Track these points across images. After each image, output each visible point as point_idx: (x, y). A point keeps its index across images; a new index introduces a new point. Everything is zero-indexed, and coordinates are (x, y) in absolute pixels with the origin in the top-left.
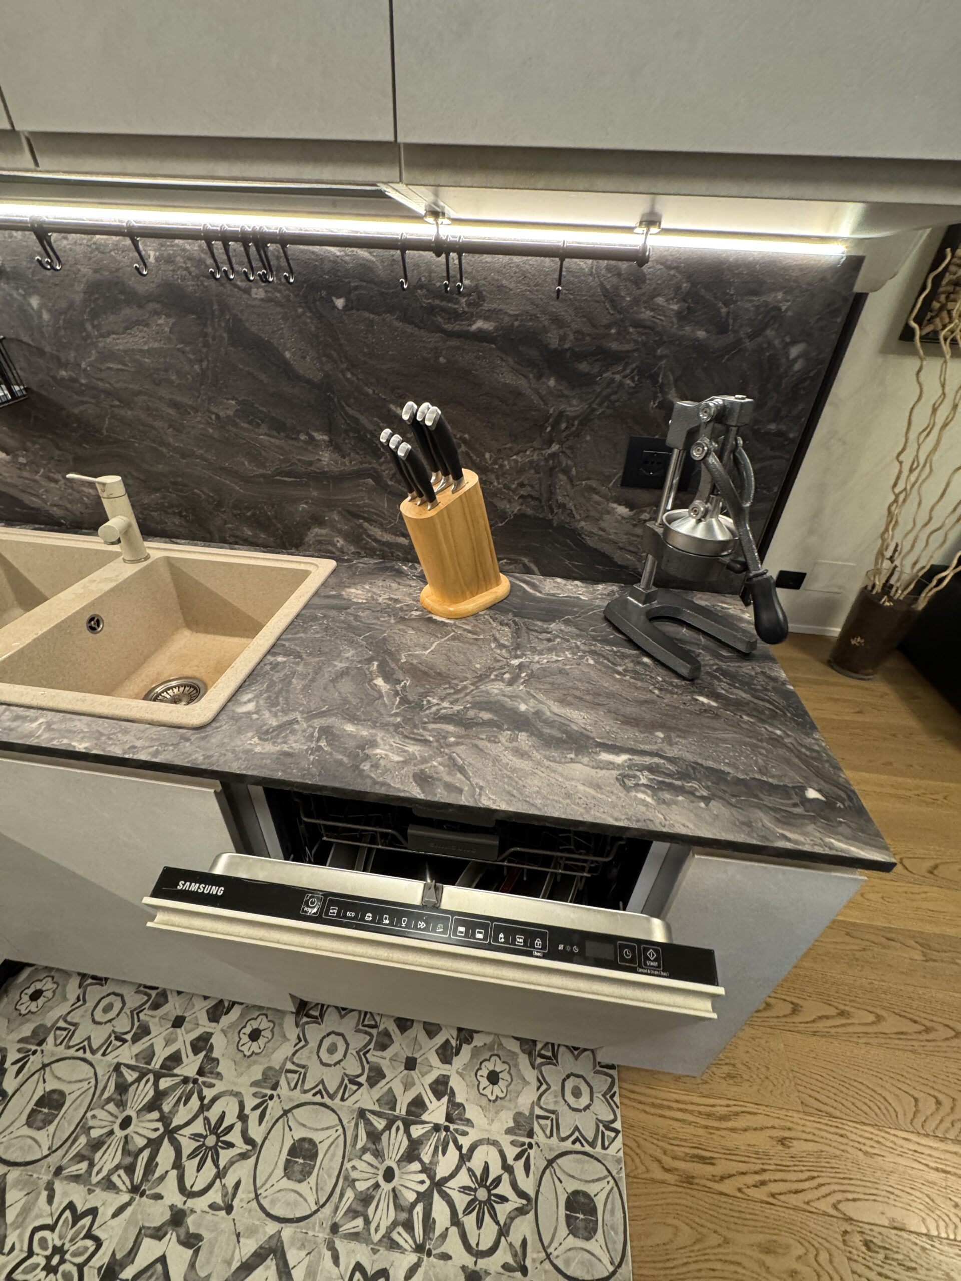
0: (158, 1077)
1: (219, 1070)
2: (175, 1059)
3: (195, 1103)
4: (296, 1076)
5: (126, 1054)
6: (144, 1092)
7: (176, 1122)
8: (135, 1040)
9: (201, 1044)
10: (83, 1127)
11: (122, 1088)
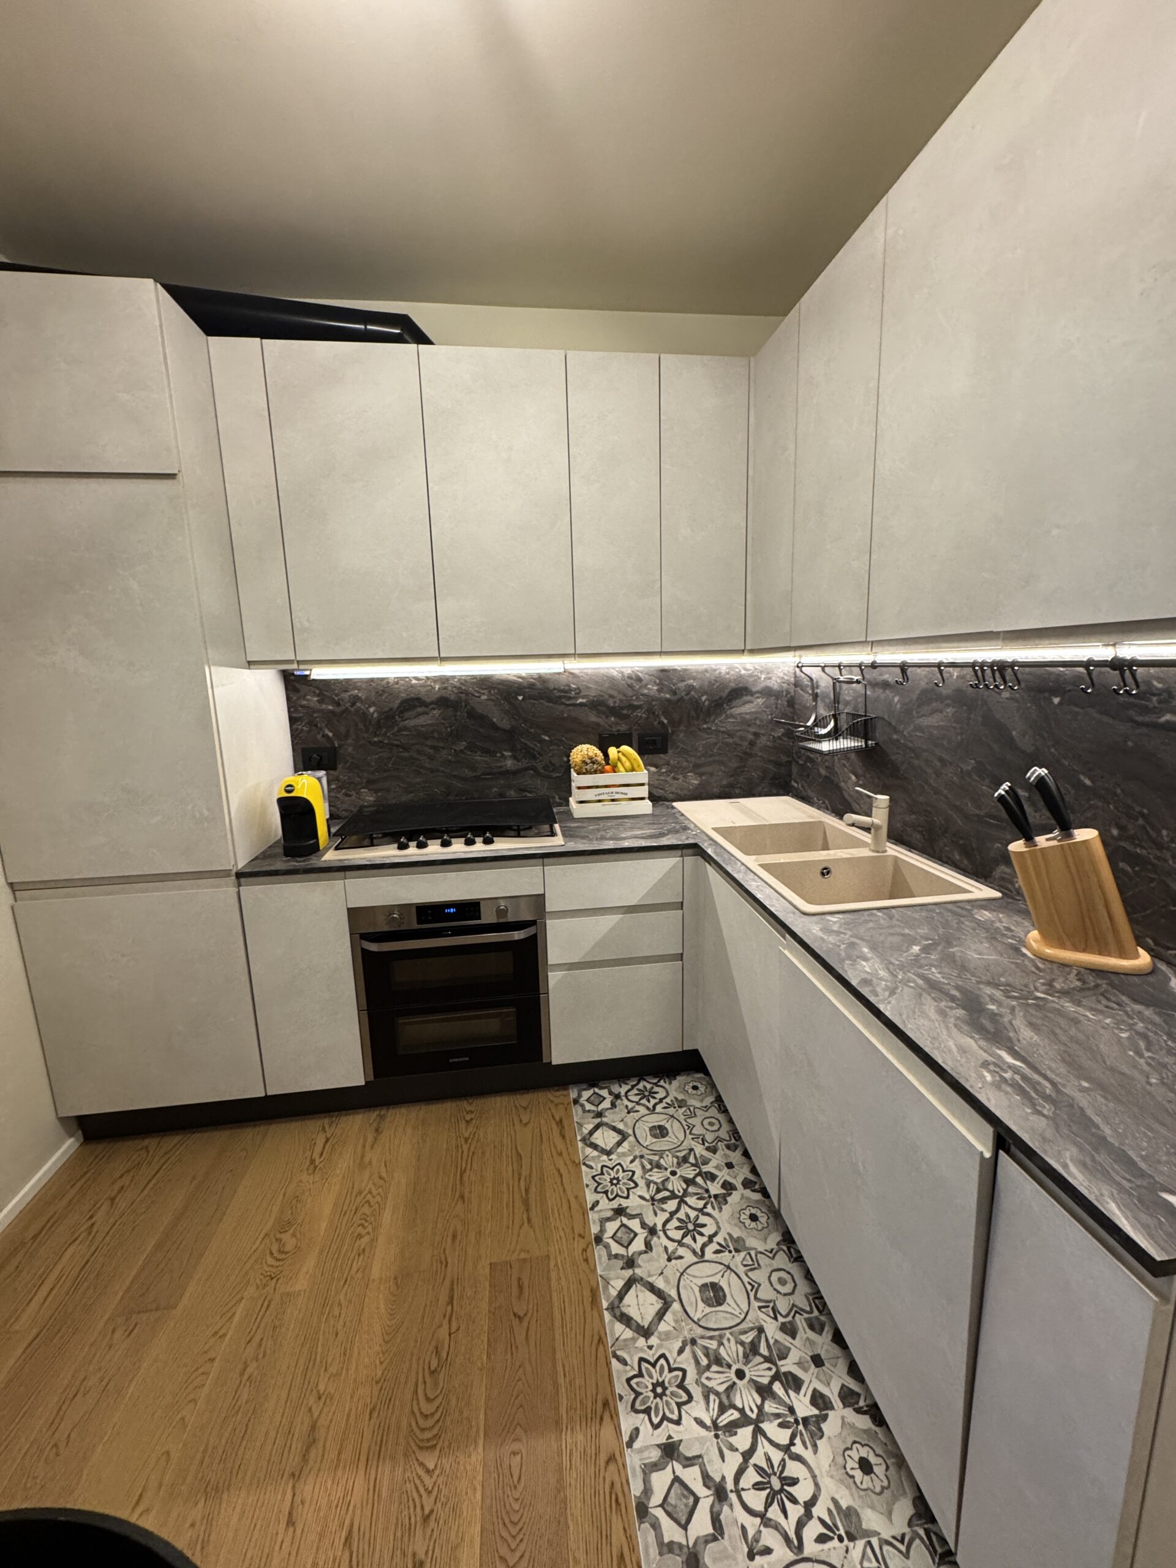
0: (700, 1174)
1: (724, 1207)
2: (712, 1177)
3: (701, 1204)
4: (751, 1263)
5: (700, 1150)
6: (689, 1172)
7: (688, 1199)
8: (708, 1149)
9: (728, 1187)
10: (661, 1153)
11: (685, 1160)
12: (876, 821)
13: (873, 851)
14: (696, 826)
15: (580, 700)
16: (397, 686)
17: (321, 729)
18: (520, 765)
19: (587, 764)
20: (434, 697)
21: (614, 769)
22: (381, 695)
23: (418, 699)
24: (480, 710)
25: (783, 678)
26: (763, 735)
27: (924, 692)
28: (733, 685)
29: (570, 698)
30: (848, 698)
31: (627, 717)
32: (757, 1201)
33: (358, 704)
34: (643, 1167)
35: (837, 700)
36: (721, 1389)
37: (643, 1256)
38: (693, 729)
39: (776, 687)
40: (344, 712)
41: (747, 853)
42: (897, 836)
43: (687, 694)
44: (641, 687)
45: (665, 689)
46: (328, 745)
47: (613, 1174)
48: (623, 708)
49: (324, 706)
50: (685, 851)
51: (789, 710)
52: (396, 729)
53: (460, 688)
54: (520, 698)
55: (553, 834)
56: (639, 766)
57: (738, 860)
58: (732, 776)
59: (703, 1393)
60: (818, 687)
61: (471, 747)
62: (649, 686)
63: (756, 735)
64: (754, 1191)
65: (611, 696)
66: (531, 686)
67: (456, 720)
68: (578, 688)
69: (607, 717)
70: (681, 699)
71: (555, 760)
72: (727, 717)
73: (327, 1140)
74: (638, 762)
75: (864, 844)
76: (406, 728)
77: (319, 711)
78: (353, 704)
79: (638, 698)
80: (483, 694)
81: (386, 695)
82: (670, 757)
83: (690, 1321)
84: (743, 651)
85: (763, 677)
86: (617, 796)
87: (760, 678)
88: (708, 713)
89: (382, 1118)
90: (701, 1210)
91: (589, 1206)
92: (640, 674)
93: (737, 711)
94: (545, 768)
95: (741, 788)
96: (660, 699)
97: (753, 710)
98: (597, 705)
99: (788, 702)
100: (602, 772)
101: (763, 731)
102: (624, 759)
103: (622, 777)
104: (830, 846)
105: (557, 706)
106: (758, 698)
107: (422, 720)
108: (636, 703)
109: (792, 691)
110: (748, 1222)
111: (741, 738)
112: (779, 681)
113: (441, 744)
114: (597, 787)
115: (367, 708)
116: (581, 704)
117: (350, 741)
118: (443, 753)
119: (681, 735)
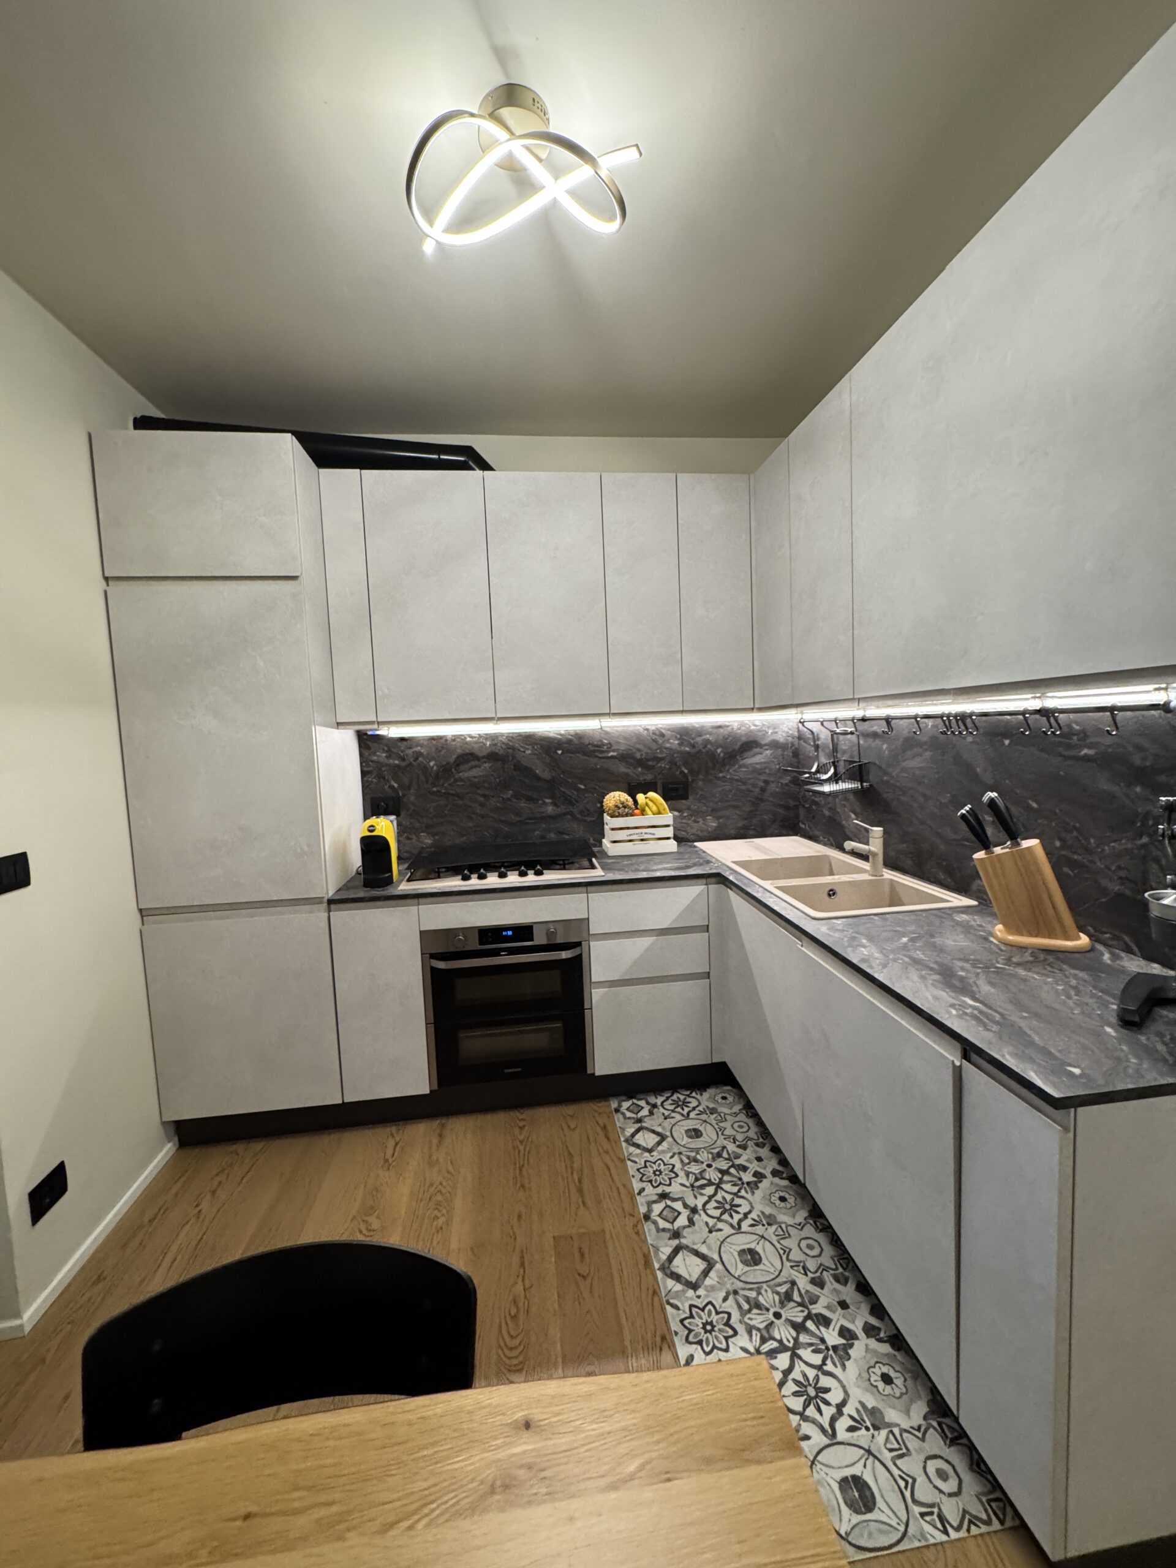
0: (733, 1166)
1: (756, 1191)
2: (745, 1169)
3: (735, 1189)
4: (782, 1233)
5: (732, 1147)
6: (724, 1165)
7: (723, 1186)
8: (739, 1146)
9: (759, 1176)
10: (698, 1151)
11: (719, 1155)
12: (873, 849)
13: (872, 875)
14: (717, 860)
15: (611, 754)
16: (454, 743)
17: (388, 781)
18: (559, 810)
19: (619, 808)
20: (485, 753)
21: (643, 813)
22: (440, 751)
23: (472, 754)
24: (525, 763)
25: (788, 732)
26: (773, 782)
27: (907, 740)
28: (744, 739)
29: (603, 752)
30: (844, 748)
31: (653, 767)
32: (785, 1187)
33: (420, 759)
34: (682, 1161)
35: (835, 749)
36: (762, 1326)
37: (687, 1230)
38: (710, 777)
39: (782, 740)
40: (407, 766)
41: (763, 879)
42: (891, 863)
43: (705, 746)
44: (663, 742)
45: (685, 743)
46: (394, 795)
47: (655, 1167)
48: (648, 760)
49: (391, 761)
50: (710, 880)
51: (794, 760)
52: (452, 780)
53: (507, 744)
54: (560, 752)
55: (593, 867)
56: (664, 810)
57: (756, 883)
58: (746, 819)
59: (746, 1329)
60: (818, 739)
61: (517, 795)
62: (671, 741)
63: (766, 782)
64: (782, 1178)
65: (639, 750)
66: (569, 742)
67: (504, 771)
68: (610, 743)
69: (635, 768)
70: (699, 752)
71: (590, 806)
72: (740, 767)
73: (397, 1144)
74: (664, 806)
75: (864, 871)
76: (461, 780)
77: (387, 765)
78: (416, 759)
79: (661, 752)
80: (528, 749)
81: (444, 751)
82: (691, 802)
83: (731, 1277)
84: (753, 709)
85: (770, 731)
86: (646, 837)
87: (767, 733)
88: (724, 765)
89: (443, 1126)
90: (736, 1194)
91: (636, 1192)
92: (663, 731)
93: (748, 761)
94: (584, 814)
95: (754, 829)
96: (681, 752)
97: (763, 760)
98: (626, 757)
99: (793, 753)
100: (632, 815)
101: (772, 779)
102: (651, 804)
103: (650, 819)
104: (835, 871)
105: (591, 759)
106: (767, 750)
107: (475, 772)
108: (660, 756)
109: (796, 743)
110: (778, 1202)
111: (753, 785)
112: (784, 735)
113: (491, 793)
114: (628, 828)
115: (428, 763)
116: (612, 757)
117: (412, 791)
118: (493, 802)
119: (700, 783)
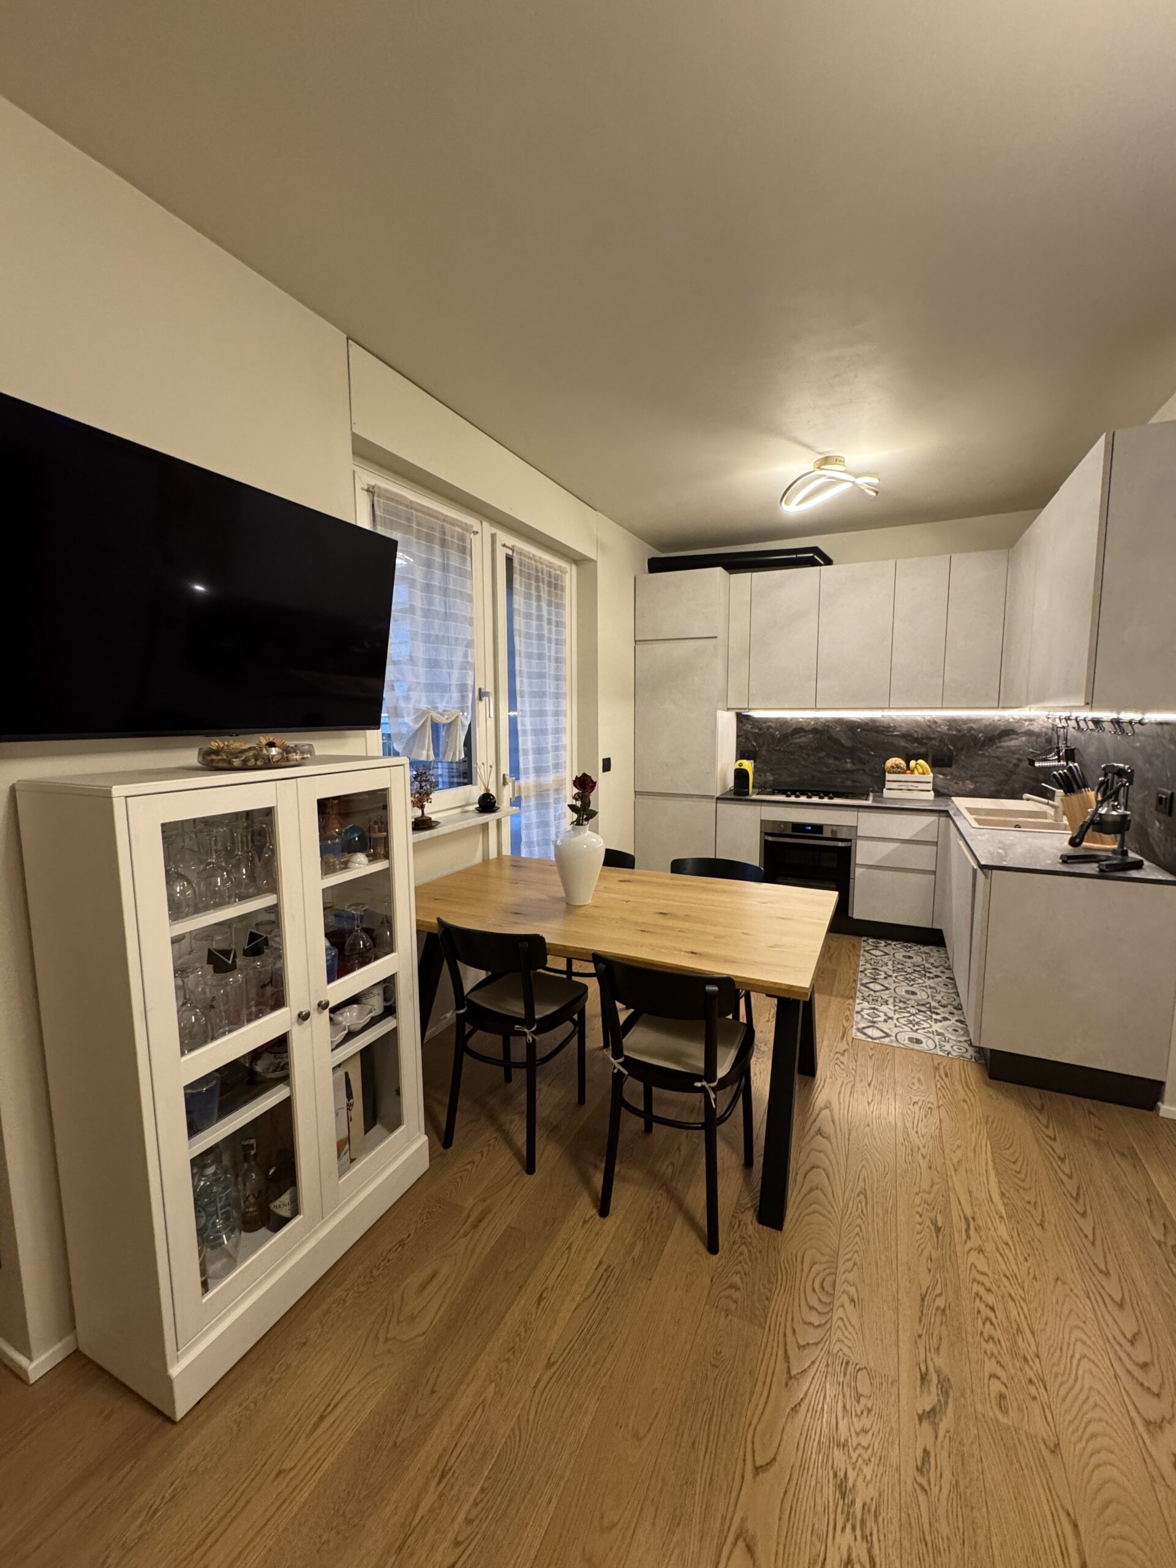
15: (895, 733)
16: (791, 722)
18: (854, 767)
19: (896, 768)
20: (810, 728)
21: (912, 772)
22: (783, 726)
23: (801, 729)
24: (835, 736)
28: (1002, 728)
29: (889, 732)
31: (926, 744)
33: (771, 730)
38: (971, 754)
40: (764, 732)
43: (969, 732)
44: (936, 728)
45: (953, 729)
46: (754, 748)
49: (753, 731)
52: (789, 743)
53: (825, 723)
54: (859, 730)
55: (867, 799)
56: (929, 772)
58: (999, 785)
61: (828, 756)
62: (942, 727)
63: (1019, 760)
65: (916, 732)
66: (866, 724)
67: (821, 740)
68: (895, 727)
69: (911, 743)
70: (964, 735)
71: (877, 767)
72: (998, 748)
74: (929, 770)
76: (793, 743)
78: (768, 730)
79: (934, 734)
80: (839, 728)
81: (785, 726)
82: (953, 769)
85: (1027, 723)
86: (912, 789)
87: (1024, 724)
88: (983, 744)
92: (937, 720)
93: (1005, 744)
94: (871, 770)
98: (906, 736)
99: (1045, 740)
100: (904, 773)
101: (1023, 758)
102: (918, 767)
103: (914, 777)
105: (880, 736)
106: (1022, 737)
107: (803, 740)
108: (932, 736)
111: (1008, 762)
112: (1042, 726)
113: (811, 753)
114: (901, 781)
115: (775, 732)
116: (896, 735)
117: (764, 748)
118: (812, 758)
119: (963, 757)
